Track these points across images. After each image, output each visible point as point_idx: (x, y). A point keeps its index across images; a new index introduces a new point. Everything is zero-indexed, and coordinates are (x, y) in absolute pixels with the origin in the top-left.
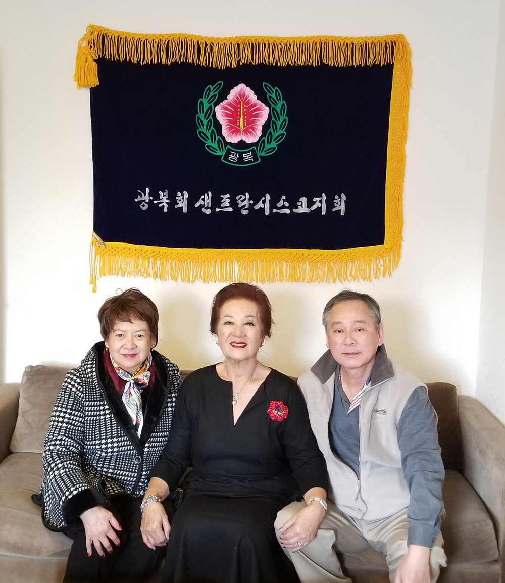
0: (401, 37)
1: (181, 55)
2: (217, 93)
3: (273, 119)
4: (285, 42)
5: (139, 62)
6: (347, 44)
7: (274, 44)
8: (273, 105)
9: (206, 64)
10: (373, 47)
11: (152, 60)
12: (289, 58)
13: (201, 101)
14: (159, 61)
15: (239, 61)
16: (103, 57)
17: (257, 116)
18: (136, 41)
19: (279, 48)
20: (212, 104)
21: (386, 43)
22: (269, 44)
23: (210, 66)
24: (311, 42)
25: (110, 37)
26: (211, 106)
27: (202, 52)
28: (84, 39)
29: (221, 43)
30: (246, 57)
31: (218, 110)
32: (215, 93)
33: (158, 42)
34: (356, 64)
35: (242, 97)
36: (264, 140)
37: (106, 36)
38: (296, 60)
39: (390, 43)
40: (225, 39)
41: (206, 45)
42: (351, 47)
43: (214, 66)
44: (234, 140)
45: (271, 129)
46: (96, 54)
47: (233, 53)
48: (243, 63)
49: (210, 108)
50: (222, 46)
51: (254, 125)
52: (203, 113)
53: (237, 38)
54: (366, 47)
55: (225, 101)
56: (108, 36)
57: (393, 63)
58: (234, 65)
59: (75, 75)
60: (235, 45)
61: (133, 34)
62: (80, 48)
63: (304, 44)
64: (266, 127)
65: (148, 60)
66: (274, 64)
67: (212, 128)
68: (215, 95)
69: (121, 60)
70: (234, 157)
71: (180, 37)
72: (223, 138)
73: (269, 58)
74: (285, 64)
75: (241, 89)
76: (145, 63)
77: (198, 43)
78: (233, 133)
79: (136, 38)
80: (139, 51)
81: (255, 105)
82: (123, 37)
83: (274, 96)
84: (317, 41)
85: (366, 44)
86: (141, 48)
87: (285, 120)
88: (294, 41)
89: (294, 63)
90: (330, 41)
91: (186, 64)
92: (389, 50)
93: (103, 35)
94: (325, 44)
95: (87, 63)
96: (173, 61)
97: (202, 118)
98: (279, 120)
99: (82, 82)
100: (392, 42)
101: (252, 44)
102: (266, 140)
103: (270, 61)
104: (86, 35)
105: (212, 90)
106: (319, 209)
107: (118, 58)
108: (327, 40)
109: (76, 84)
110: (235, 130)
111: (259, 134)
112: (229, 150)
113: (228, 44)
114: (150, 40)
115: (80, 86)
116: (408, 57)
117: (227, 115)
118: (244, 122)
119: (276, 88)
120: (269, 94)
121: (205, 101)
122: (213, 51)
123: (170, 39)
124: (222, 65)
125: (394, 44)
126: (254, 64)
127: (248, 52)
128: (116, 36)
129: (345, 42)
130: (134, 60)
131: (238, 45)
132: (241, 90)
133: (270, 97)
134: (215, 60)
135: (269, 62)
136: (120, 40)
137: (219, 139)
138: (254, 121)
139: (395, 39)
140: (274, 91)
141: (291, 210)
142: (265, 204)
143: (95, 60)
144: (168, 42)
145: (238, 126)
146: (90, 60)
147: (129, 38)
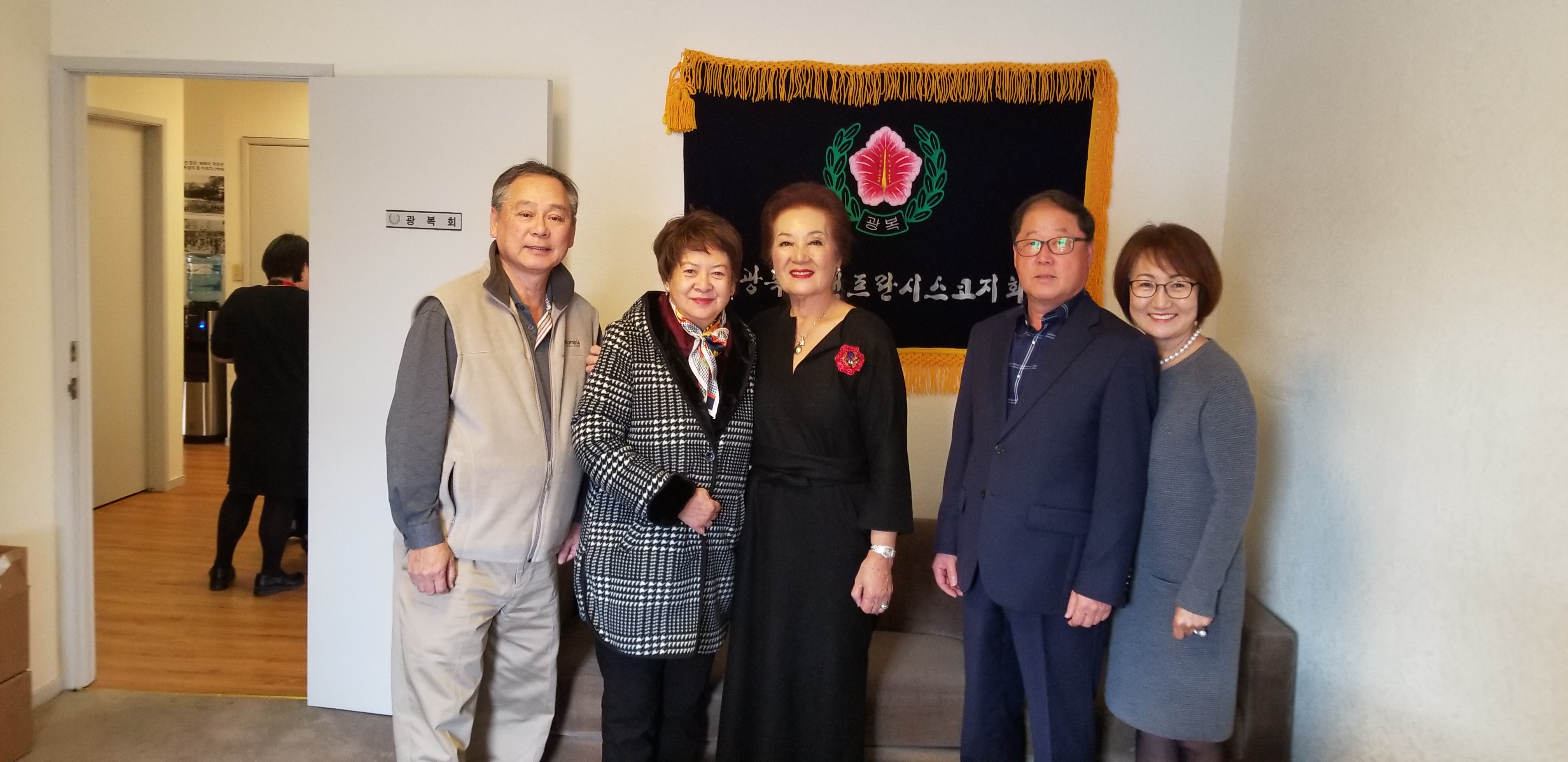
0: (1103, 64)
1: (805, 89)
2: (852, 139)
3: (927, 173)
4: (945, 71)
5: (749, 98)
6: (1030, 73)
7: (930, 74)
8: (927, 155)
9: (838, 101)
10: (1066, 78)
11: (767, 95)
12: (951, 92)
13: (830, 150)
14: (776, 97)
15: (883, 97)
16: (703, 92)
17: (905, 169)
18: (746, 71)
19: (938, 78)
20: (845, 153)
21: (1083, 72)
22: (924, 74)
23: (844, 103)
24: (980, 71)
25: (712, 66)
26: (844, 156)
27: (834, 85)
28: (678, 68)
29: (860, 73)
30: (892, 91)
31: (853, 161)
32: (850, 139)
33: (776, 72)
34: (1042, 100)
35: (885, 143)
36: (914, 201)
37: (707, 64)
38: (960, 94)
39: (1089, 72)
40: (864, 67)
41: (839, 75)
42: (1034, 76)
43: (849, 103)
44: (874, 201)
45: (924, 187)
46: (694, 88)
47: (874, 86)
48: (889, 100)
49: (843, 158)
50: (860, 75)
51: (901, 182)
52: (832, 165)
53: (880, 65)
54: (1056, 76)
55: (863, 150)
56: (711, 64)
57: (1093, 99)
58: (876, 102)
59: (666, 115)
60: (877, 75)
61: (743, 62)
62: (672, 80)
63: (971, 73)
64: (917, 184)
65: (761, 96)
66: (930, 100)
67: (844, 185)
68: (849, 142)
69: (726, 95)
70: (873, 224)
71: (804, 66)
72: (859, 199)
73: (923, 93)
74: (945, 100)
75: (884, 133)
76: (757, 100)
77: (829, 72)
78: (871, 192)
79: (747, 67)
80: (750, 84)
81: (903, 154)
82: (730, 65)
83: (928, 142)
84: (989, 69)
85: (1056, 73)
86: (753, 81)
87: (943, 175)
88: (958, 70)
89: (956, 99)
90: (1006, 69)
91: (812, 101)
92: (1087, 81)
93: (704, 63)
94: (999, 73)
95: (682, 100)
96: (795, 96)
97: (832, 172)
98: (936, 175)
99: (675, 124)
100: (1091, 71)
101: (901, 73)
102: (917, 201)
103: (925, 96)
104: (680, 63)
105: (846, 135)
106: (988, 295)
107: (722, 93)
108: (1002, 67)
109: (666, 128)
110: (874, 188)
111: (908, 193)
112: (866, 214)
113: (868, 73)
114: (765, 69)
115: (672, 130)
116: (1113, 90)
117: (864, 168)
118: (887, 177)
119: (932, 132)
120: (921, 141)
121: (835, 149)
122: (849, 83)
123: (792, 68)
124: (860, 102)
125: (1094, 73)
126: (903, 100)
127: (895, 85)
128: (721, 64)
129: (1027, 71)
130: (744, 96)
131: (882, 75)
132: (884, 135)
133: (923, 144)
134: (850, 94)
135: (923, 98)
136: (726, 70)
137: (853, 200)
138: (901, 176)
139: (1095, 67)
140: (929, 136)
141: (949, 295)
142: (914, 288)
143: (691, 96)
144: (789, 71)
145: (878, 183)
146: (686, 96)
147: (738, 67)
